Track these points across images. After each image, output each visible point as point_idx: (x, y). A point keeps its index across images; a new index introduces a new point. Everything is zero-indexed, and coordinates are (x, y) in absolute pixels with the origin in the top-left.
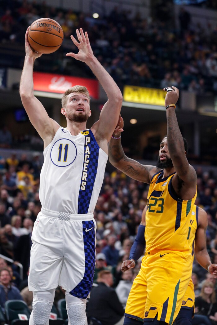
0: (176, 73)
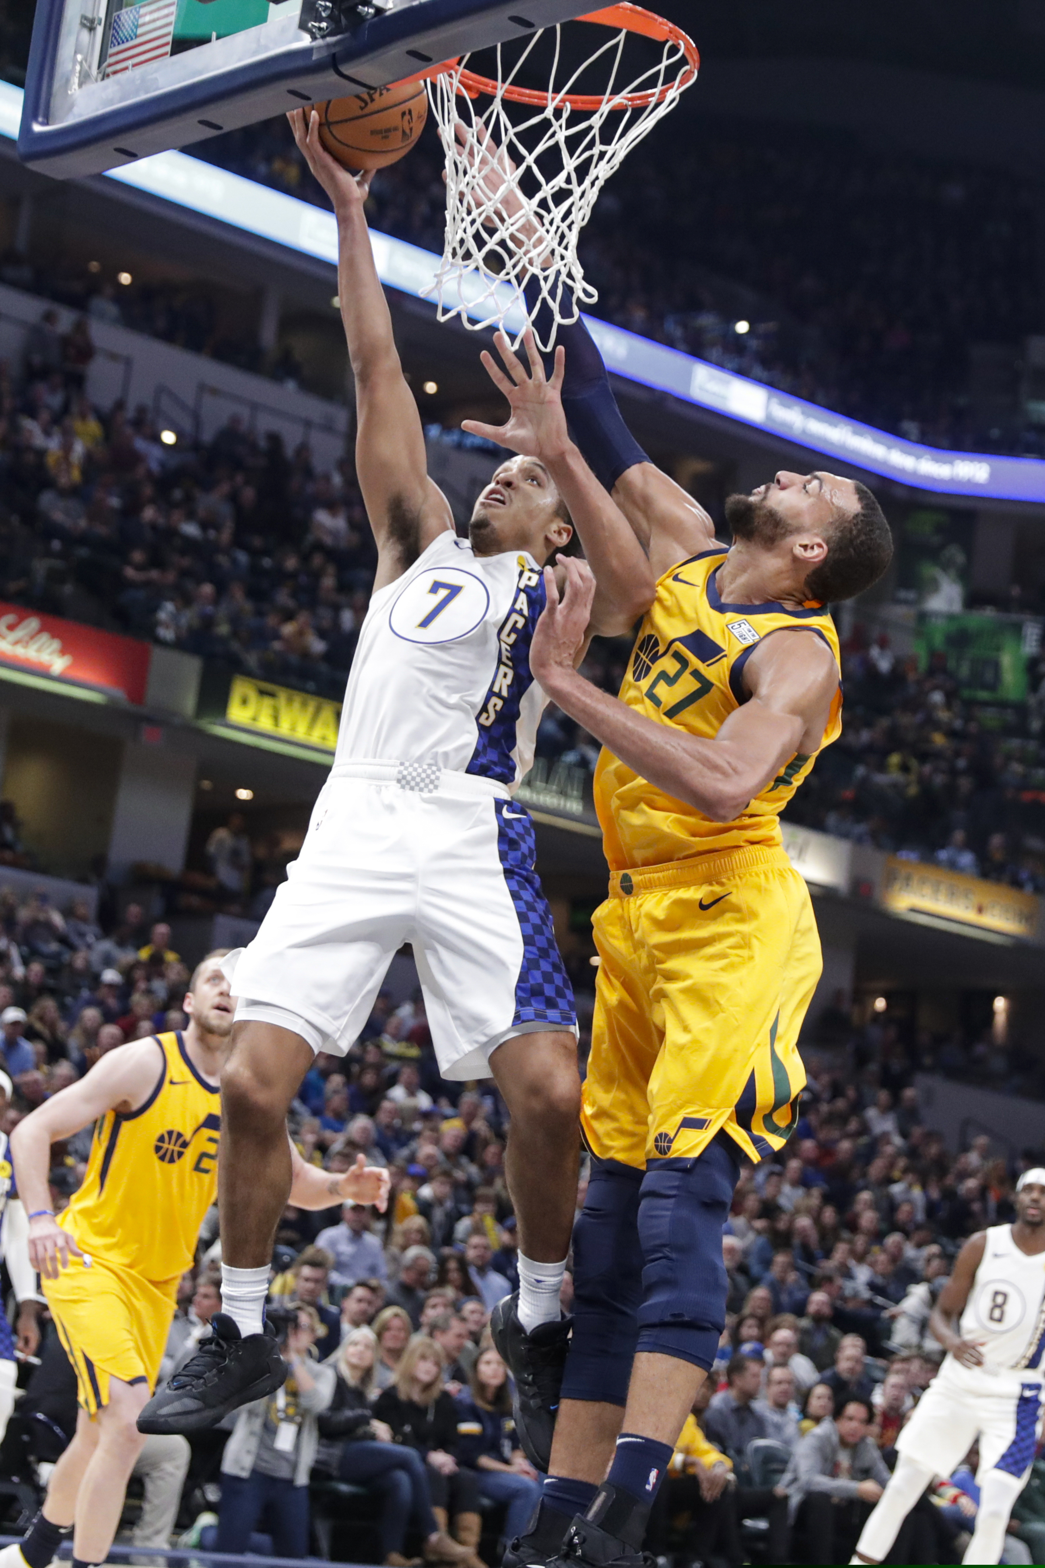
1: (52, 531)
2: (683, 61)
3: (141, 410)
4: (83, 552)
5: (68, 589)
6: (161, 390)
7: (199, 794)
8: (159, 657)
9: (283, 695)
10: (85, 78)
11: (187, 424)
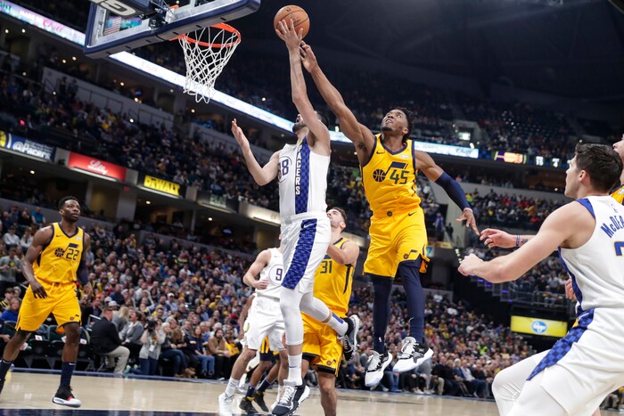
0: (185, 173)
1: (103, 141)
2: (237, 37)
3: (125, 114)
4: (111, 147)
5: (107, 155)
6: (130, 110)
7: (138, 202)
8: (128, 171)
9: (157, 180)
10: (99, 36)
11: (136, 118)
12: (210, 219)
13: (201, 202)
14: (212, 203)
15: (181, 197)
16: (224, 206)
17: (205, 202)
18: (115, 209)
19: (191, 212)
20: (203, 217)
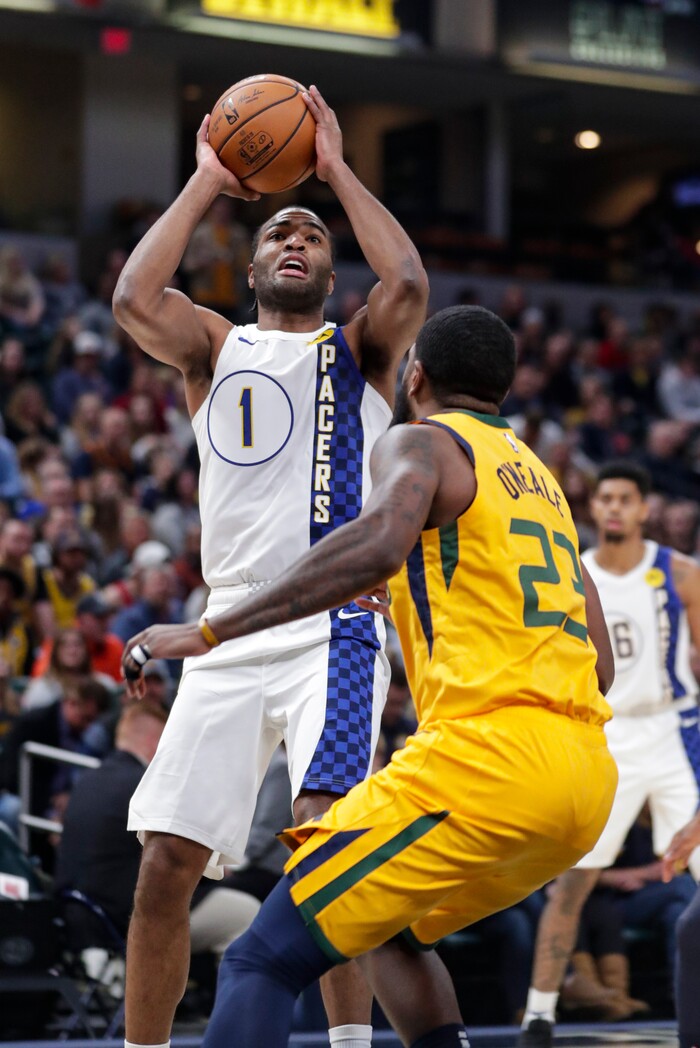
12: (589, 140)
13: (528, 56)
14: (584, 50)
15: (412, 43)
16: (653, 58)
17: (547, 48)
18: (71, 155)
19: (477, 117)
20: (545, 136)
